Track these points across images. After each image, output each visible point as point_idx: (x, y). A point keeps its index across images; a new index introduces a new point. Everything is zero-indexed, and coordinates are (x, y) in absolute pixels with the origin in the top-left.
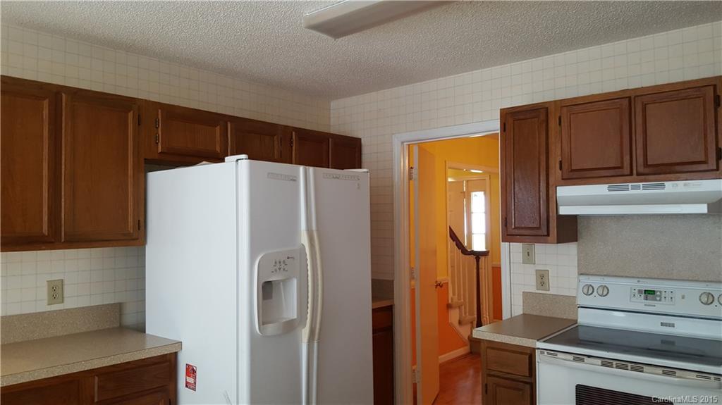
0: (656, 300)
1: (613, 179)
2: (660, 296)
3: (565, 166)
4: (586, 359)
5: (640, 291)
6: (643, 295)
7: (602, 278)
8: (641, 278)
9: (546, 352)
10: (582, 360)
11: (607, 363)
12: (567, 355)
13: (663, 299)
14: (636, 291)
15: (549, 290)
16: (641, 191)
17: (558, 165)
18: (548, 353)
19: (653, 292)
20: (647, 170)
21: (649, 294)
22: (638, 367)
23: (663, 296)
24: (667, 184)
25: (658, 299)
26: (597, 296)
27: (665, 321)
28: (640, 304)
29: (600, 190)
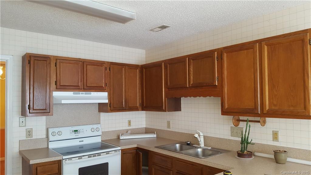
0: (78, 133)
1: (75, 90)
2: (79, 132)
3: (58, 84)
4: (83, 157)
5: (73, 131)
6: (74, 132)
7: (59, 128)
8: (73, 126)
9: (67, 159)
10: (81, 158)
11: (90, 156)
12: (76, 158)
13: (80, 132)
14: (71, 131)
15: (32, 137)
16: (84, 95)
17: (54, 83)
18: (68, 160)
19: (77, 131)
20: (87, 88)
21: (76, 131)
22: (99, 154)
23: (80, 131)
24: (92, 93)
25: (79, 133)
26: (58, 135)
27: (80, 140)
28: (74, 136)
29: (70, 94)
